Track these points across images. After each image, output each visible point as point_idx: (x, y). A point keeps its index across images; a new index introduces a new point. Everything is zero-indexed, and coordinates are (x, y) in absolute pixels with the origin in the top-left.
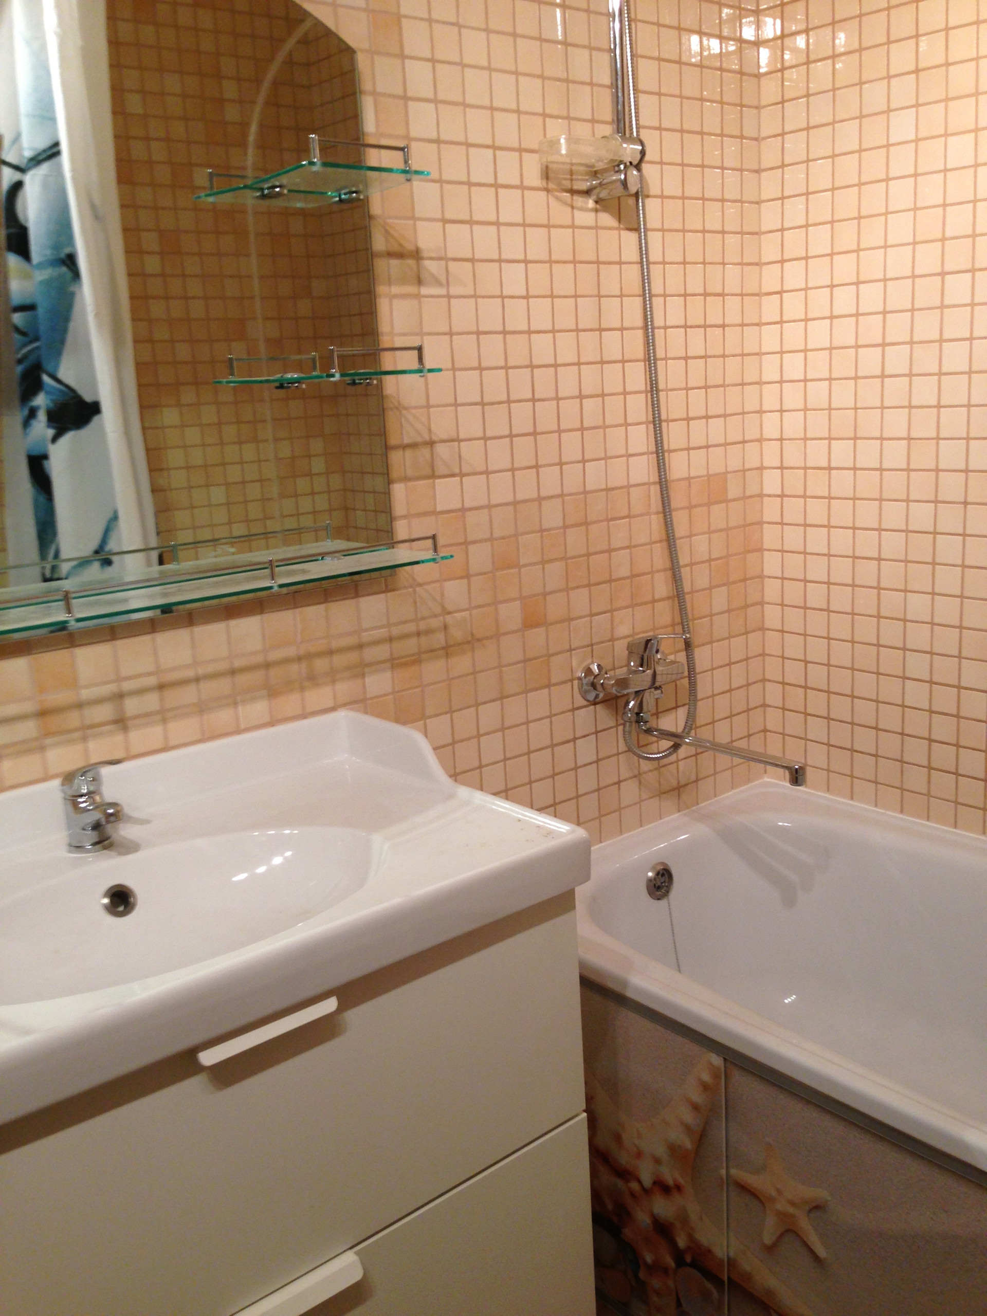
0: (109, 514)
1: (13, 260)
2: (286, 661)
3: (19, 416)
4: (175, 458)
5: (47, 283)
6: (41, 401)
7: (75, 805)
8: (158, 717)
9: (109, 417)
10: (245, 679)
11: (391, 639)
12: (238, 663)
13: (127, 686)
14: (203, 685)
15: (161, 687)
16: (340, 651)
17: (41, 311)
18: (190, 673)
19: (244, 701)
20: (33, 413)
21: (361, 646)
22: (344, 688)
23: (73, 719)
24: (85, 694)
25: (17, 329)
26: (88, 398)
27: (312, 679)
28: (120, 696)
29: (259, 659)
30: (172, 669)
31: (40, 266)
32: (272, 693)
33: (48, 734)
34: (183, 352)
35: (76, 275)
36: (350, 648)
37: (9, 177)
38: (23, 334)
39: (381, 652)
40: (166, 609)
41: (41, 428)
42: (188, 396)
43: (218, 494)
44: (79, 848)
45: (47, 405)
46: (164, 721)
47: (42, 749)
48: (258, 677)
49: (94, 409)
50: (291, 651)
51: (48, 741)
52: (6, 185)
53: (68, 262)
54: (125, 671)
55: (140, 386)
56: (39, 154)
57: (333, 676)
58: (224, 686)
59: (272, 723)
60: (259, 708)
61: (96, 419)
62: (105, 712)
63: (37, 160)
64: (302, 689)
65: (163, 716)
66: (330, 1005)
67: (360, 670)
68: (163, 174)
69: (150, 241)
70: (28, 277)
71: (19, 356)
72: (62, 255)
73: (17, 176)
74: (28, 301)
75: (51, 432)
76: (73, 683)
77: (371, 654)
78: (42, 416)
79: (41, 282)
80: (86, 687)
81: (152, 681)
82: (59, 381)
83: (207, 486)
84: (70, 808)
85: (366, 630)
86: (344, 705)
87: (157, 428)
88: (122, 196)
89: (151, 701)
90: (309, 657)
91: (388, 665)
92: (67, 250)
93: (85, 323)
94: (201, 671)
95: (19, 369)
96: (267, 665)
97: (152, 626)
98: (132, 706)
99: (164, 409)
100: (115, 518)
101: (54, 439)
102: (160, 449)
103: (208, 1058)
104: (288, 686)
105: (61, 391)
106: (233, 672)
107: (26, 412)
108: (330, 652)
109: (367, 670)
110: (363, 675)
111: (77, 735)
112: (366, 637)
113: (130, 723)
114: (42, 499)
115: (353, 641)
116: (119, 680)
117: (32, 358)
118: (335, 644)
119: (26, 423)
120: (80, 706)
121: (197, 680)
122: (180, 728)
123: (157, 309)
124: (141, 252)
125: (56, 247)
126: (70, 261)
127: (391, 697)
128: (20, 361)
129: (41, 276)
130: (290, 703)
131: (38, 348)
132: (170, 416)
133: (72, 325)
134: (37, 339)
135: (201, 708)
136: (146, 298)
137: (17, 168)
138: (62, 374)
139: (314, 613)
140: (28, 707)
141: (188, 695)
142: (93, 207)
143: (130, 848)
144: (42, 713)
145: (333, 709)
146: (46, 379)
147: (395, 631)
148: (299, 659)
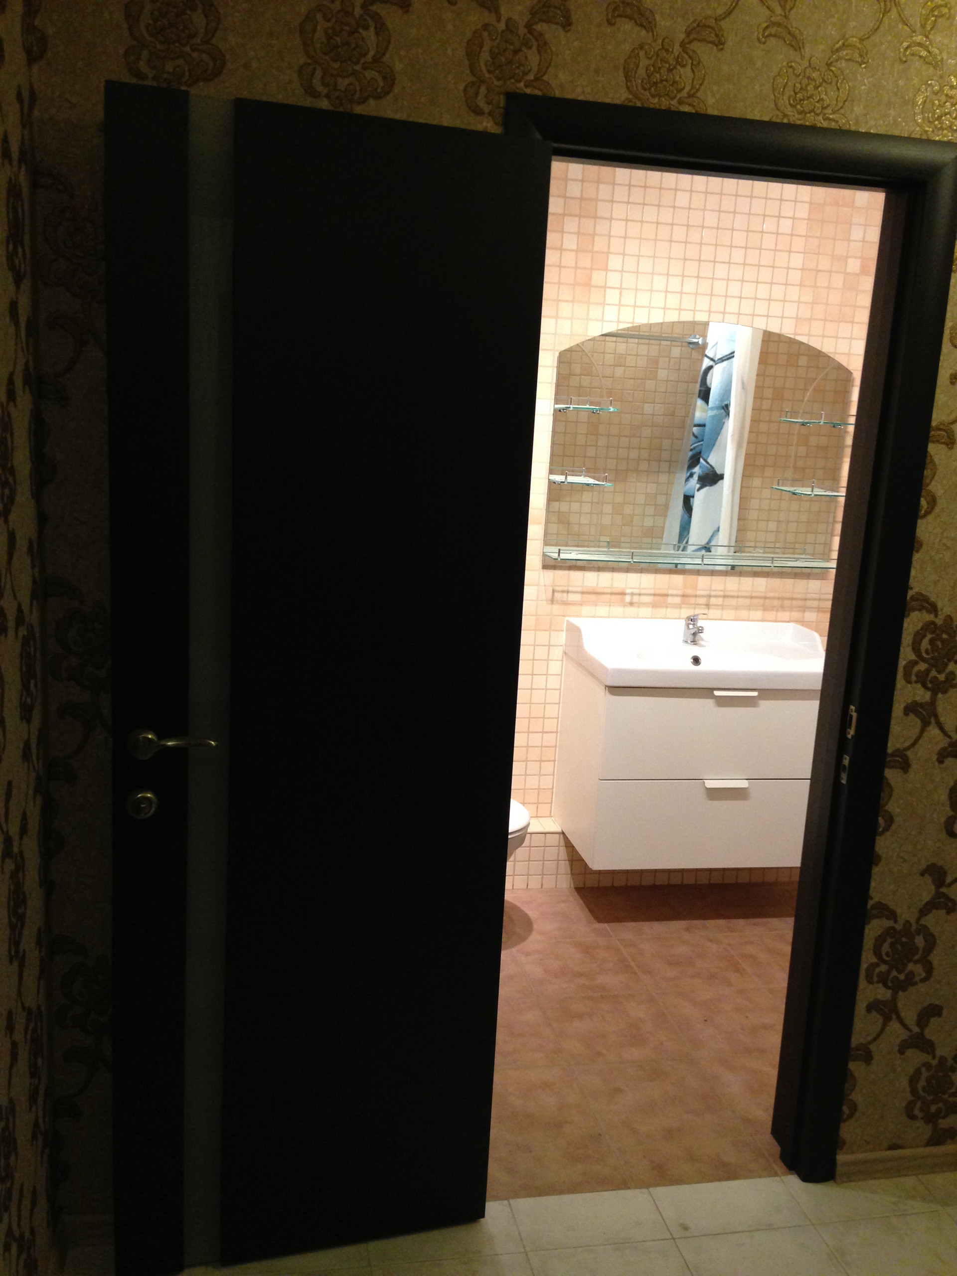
0: (716, 528)
1: (700, 403)
2: (774, 598)
3: (685, 475)
4: (754, 503)
5: (713, 417)
6: (697, 470)
7: (688, 627)
8: (721, 607)
9: (726, 484)
10: (755, 601)
11: (820, 600)
12: (754, 594)
13: (713, 593)
14: (740, 600)
15: (724, 596)
16: (796, 599)
17: (707, 428)
18: (736, 594)
19: (753, 609)
20: (691, 475)
21: (806, 599)
22: (796, 615)
23: (692, 600)
24: (698, 593)
25: (694, 435)
26: (719, 472)
27: (782, 608)
28: (710, 596)
29: (763, 595)
30: (729, 591)
31: (712, 409)
32: (765, 609)
33: (683, 603)
34: (772, 450)
35: (728, 414)
36: (801, 599)
37: (706, 363)
38: (696, 437)
39: (815, 604)
40: (733, 567)
41: (694, 482)
42: (768, 472)
43: (772, 526)
44: (686, 642)
45: (699, 473)
46: (723, 609)
47: (680, 608)
48: (761, 601)
49: (721, 477)
50: (776, 595)
51: (683, 606)
52: (704, 367)
53: (725, 408)
54: (714, 587)
55: (746, 465)
56: (723, 357)
57: (791, 609)
58: (747, 601)
59: (762, 621)
60: (758, 614)
61: (720, 482)
62: (703, 601)
63: (722, 360)
64: (777, 611)
65: (722, 607)
66: (755, 694)
67: (804, 609)
68: (783, 360)
69: (768, 393)
70: (706, 411)
71: (692, 447)
72: (723, 405)
73: (711, 363)
74: (701, 422)
75: (698, 486)
76: (695, 588)
77: (809, 603)
78: (696, 477)
79: (710, 416)
80: (700, 590)
81: (722, 593)
82: (708, 463)
83: (768, 520)
84: (686, 627)
85: (809, 594)
86: (792, 621)
87: (749, 487)
88: (759, 370)
89: (720, 601)
90: (783, 599)
91: (816, 610)
92: (726, 403)
93: (726, 438)
94: (740, 594)
95: (690, 453)
96: (765, 598)
97: (725, 574)
98: (713, 601)
99: (755, 479)
100: (718, 530)
101: (698, 490)
102: (747, 498)
103: (717, 693)
104: (773, 608)
105: (707, 467)
106: (751, 597)
107: (688, 474)
108: (792, 599)
109: (806, 609)
110: (804, 611)
111: (693, 606)
112: (808, 596)
113: (710, 607)
114: (686, 516)
115: (803, 596)
116: (711, 590)
117: (697, 450)
118: (795, 596)
119: (687, 479)
120: (696, 596)
121: (738, 597)
122: (728, 613)
123: (763, 427)
124: (762, 398)
125: (722, 401)
126: (726, 408)
127: (815, 623)
128: (691, 450)
129: (711, 413)
130: (771, 615)
131: (702, 444)
132: (757, 482)
133: (719, 437)
134: (702, 440)
135: (737, 608)
136: (760, 421)
137: (712, 359)
138: (709, 460)
139: (789, 582)
140: (680, 592)
141: (733, 602)
142: (743, 384)
143: (702, 646)
144: (684, 596)
145: (789, 622)
146: (701, 460)
147: (822, 597)
148: (779, 599)
